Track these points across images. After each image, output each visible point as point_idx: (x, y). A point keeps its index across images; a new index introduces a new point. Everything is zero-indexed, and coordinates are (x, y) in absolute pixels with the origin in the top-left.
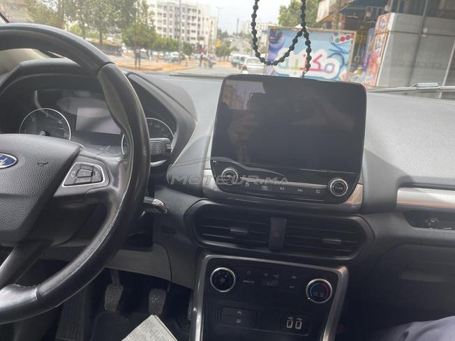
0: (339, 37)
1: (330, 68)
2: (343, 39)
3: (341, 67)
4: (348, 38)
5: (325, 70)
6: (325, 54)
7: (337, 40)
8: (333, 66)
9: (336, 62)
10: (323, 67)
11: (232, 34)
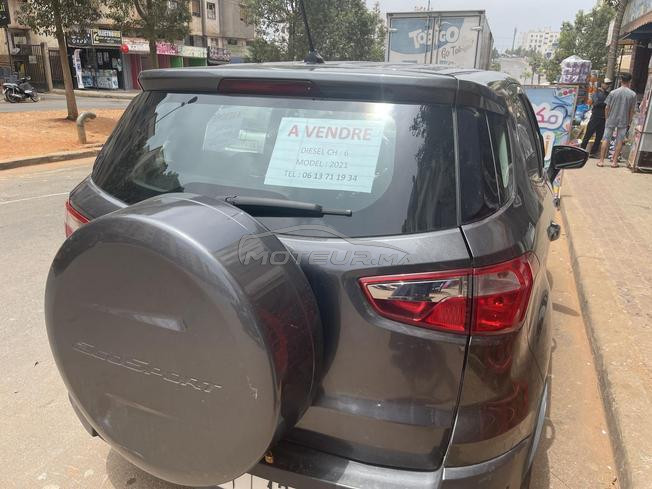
0: (562, 91)
1: (553, 119)
2: (565, 93)
3: (564, 118)
4: (571, 92)
5: (549, 122)
6: (548, 107)
7: (560, 94)
8: (557, 117)
9: (560, 114)
10: (545, 119)
11: (503, 52)
